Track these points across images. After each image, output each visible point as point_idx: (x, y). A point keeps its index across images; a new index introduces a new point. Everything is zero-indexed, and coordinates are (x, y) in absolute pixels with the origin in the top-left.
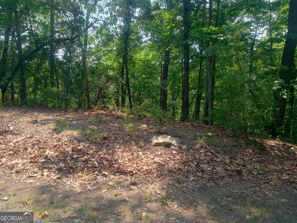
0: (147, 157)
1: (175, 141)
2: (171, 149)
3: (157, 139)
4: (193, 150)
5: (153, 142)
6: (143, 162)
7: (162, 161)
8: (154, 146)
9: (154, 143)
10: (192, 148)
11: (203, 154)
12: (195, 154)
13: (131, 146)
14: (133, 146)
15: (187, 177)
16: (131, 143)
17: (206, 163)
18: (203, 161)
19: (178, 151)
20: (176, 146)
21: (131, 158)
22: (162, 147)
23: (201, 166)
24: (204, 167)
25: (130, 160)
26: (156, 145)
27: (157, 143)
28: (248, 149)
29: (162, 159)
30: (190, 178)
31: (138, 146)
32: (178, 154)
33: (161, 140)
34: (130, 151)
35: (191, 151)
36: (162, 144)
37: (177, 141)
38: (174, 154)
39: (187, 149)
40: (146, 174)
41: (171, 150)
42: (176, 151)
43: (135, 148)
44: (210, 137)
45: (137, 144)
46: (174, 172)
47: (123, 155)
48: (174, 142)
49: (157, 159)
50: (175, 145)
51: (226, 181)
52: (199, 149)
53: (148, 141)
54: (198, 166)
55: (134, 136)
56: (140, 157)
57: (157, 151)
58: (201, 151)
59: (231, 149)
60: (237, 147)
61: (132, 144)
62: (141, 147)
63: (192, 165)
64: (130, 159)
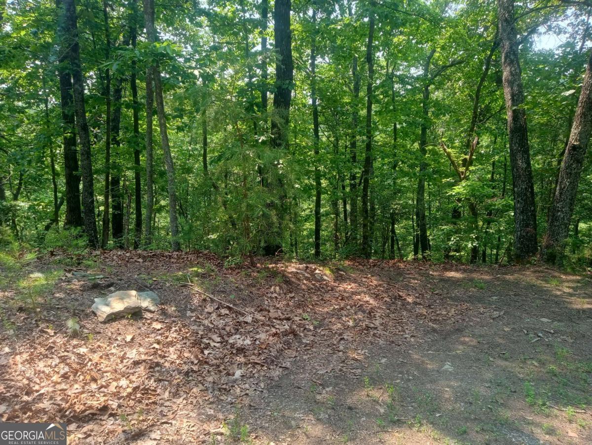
0: (107, 355)
1: (149, 300)
2: (148, 321)
3: (107, 305)
4: (192, 311)
5: (98, 313)
6: (106, 372)
7: (147, 353)
8: (104, 323)
9: (105, 317)
10: (186, 307)
11: (214, 316)
12: (200, 319)
13: (47, 339)
14: (53, 336)
15: (228, 374)
16: (42, 331)
17: (233, 331)
18: (224, 329)
19: (163, 322)
20: (153, 312)
21: (67, 369)
22: (124, 321)
23: (231, 341)
24: (236, 342)
25: (68, 378)
26: (109, 321)
27: (113, 314)
28: (273, 287)
29: (142, 350)
30: (233, 375)
31: (66, 333)
32: (169, 328)
33: (117, 304)
34: (52, 353)
35: (189, 313)
36: (125, 314)
37: (153, 300)
38: (159, 330)
39: (179, 311)
40: (142, 398)
41: (149, 324)
42: (160, 322)
43: (60, 340)
44: (204, 277)
45: (60, 328)
46: (196, 372)
47: (38, 369)
48: (145, 304)
49: (133, 354)
50: (152, 308)
51: (290, 358)
52: (200, 306)
53: (83, 313)
54: (224, 342)
55: (38, 310)
56: (88, 362)
57: (120, 334)
58: (206, 310)
59: (251, 292)
60: (255, 286)
61: (46, 333)
62: (75, 335)
63: (212, 344)
64: (66, 373)
